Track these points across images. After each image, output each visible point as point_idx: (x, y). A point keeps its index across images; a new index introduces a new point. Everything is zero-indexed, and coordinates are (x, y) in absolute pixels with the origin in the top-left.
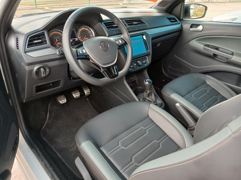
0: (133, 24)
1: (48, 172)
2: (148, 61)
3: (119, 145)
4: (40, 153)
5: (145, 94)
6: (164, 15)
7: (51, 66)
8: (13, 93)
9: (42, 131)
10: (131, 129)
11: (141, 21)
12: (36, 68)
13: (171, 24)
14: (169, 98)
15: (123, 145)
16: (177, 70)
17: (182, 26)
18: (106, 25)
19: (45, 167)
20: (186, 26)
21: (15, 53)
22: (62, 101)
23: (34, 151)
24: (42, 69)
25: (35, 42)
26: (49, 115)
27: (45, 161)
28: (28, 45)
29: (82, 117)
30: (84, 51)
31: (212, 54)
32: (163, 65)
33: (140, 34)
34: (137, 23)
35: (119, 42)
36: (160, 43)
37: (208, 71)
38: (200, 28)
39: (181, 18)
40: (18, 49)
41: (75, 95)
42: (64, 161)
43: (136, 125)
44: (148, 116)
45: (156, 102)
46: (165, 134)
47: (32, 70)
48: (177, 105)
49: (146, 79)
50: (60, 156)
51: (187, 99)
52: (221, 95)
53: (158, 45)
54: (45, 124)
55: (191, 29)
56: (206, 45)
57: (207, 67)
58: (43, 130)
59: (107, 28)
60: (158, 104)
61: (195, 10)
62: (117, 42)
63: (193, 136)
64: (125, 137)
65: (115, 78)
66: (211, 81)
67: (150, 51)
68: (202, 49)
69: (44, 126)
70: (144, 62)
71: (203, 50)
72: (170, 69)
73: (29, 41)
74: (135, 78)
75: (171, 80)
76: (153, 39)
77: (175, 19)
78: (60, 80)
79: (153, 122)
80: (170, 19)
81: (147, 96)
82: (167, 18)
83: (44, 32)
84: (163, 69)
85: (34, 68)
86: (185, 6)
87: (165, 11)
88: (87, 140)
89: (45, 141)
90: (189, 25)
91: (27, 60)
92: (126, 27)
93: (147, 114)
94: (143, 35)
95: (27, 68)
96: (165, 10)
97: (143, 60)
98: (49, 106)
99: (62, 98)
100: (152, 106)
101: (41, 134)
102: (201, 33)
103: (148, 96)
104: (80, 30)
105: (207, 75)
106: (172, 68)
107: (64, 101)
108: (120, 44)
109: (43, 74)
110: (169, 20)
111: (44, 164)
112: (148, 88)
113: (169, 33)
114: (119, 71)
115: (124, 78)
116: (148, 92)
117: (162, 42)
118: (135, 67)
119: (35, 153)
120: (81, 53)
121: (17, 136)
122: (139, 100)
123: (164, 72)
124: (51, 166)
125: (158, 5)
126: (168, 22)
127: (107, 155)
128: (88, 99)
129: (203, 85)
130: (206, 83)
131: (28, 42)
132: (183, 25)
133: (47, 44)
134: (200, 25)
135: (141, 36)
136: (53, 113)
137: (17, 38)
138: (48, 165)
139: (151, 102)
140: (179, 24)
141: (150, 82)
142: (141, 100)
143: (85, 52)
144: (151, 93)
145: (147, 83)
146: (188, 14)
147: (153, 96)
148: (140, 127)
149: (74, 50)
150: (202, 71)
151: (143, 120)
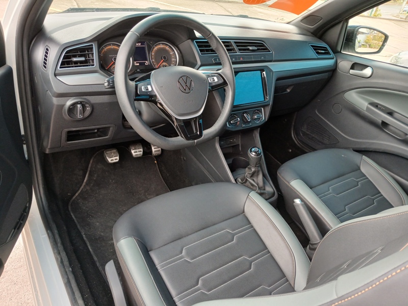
0: (248, 49)
1: (64, 274)
2: (264, 116)
3: (181, 253)
4: (59, 240)
5: (247, 172)
6: (307, 40)
7: (95, 104)
8: (31, 135)
9: (71, 201)
10: (208, 229)
11: (264, 46)
12: (69, 102)
13: (316, 57)
14: (288, 186)
15: (188, 254)
16: (316, 137)
17: (336, 63)
18: (199, 46)
19: (61, 264)
20: (344, 65)
21: (40, 73)
22: (112, 159)
23: (50, 234)
24: (79, 106)
25: (75, 59)
26: (88, 176)
27: (64, 254)
28: (63, 63)
29: (141, 189)
30: (149, 87)
31: (381, 122)
32: (293, 124)
33: (257, 68)
34: (256, 48)
35: (214, 80)
36: (292, 87)
37: (368, 150)
38: (368, 72)
39: (339, 49)
40: (45, 67)
41: (135, 152)
42: (95, 258)
43: (219, 223)
44: (244, 212)
45: (264, 190)
46: (265, 248)
47: (63, 106)
48: (297, 201)
49: (253, 147)
50: (91, 250)
51: (317, 194)
52: (382, 195)
53: (288, 90)
54: (79, 191)
55: (352, 71)
56: (372, 104)
57: (368, 143)
58: (74, 200)
59: (201, 51)
60: (267, 192)
61: (368, 37)
62: (210, 80)
63: (311, 260)
64: (195, 241)
65: (196, 141)
66: (369, 168)
67: (270, 99)
68: (365, 109)
69: (77, 194)
70: (256, 117)
71: (366, 112)
72: (304, 134)
73: (65, 57)
74: (238, 141)
75: (303, 152)
76: (278, 79)
77: (327, 50)
78: (110, 127)
79: (250, 223)
80: (316, 48)
81: (250, 175)
82: (312, 46)
83: (92, 45)
84: (292, 131)
85: (66, 102)
86: (348, 28)
87: (312, 33)
88: (130, 235)
89: (73, 220)
90: (350, 64)
91: (56, 88)
92: (228, 54)
93: (242, 208)
94: (262, 70)
95: (55, 101)
96: (312, 31)
97: (254, 114)
98: (91, 161)
99: (113, 154)
100: (254, 196)
101: (70, 207)
102: (368, 80)
103: (252, 175)
104: (156, 48)
105: (364, 157)
106: (308, 133)
107: (115, 159)
108: (214, 84)
109: (80, 114)
110: (315, 50)
111: (59, 259)
112: (253, 162)
113: (309, 72)
114: (204, 129)
115: (217, 138)
116: (253, 170)
117: (296, 86)
118: (238, 123)
119: (51, 238)
120: (143, 90)
121: (28, 205)
122: (236, 180)
123: (293, 135)
124: (70, 264)
125: (302, 21)
126: (312, 54)
127: (158, 267)
128: (156, 162)
129: (354, 173)
130: (359, 169)
131: (63, 59)
132: (338, 62)
133: (93, 65)
134: (368, 66)
135: (259, 72)
136: (96, 175)
137: (47, 49)
138: (66, 263)
139: (254, 188)
140: (333, 58)
141: (257, 154)
142: (240, 180)
143: (150, 89)
144: (258, 171)
145: (253, 155)
146: (351, 43)
147: (260, 177)
148: (225, 229)
149: (132, 84)
150: (357, 147)
151: (234, 217)
